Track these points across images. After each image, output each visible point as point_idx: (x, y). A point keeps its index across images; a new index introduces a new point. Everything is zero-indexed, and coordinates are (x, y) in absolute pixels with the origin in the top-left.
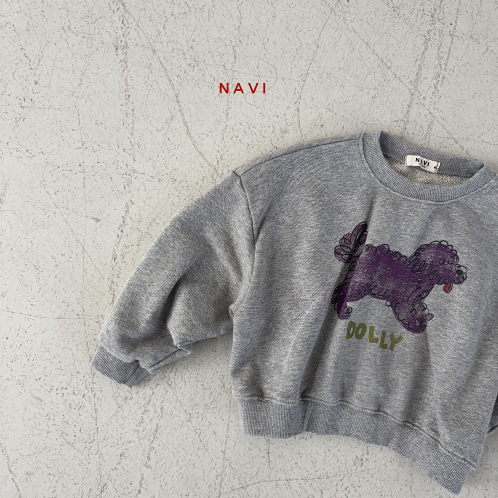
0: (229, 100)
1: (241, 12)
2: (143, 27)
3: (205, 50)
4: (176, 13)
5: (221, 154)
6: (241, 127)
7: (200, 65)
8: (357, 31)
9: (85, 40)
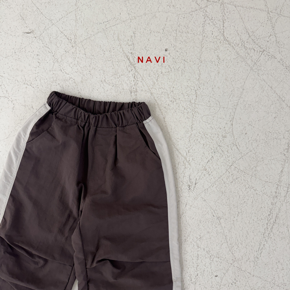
0: (193, 120)
1: (200, 70)
2: (146, 80)
3: (180, 92)
4: (163, 72)
5: (188, 150)
6: (199, 135)
7: (177, 101)
8: (265, 80)
9: (114, 88)
